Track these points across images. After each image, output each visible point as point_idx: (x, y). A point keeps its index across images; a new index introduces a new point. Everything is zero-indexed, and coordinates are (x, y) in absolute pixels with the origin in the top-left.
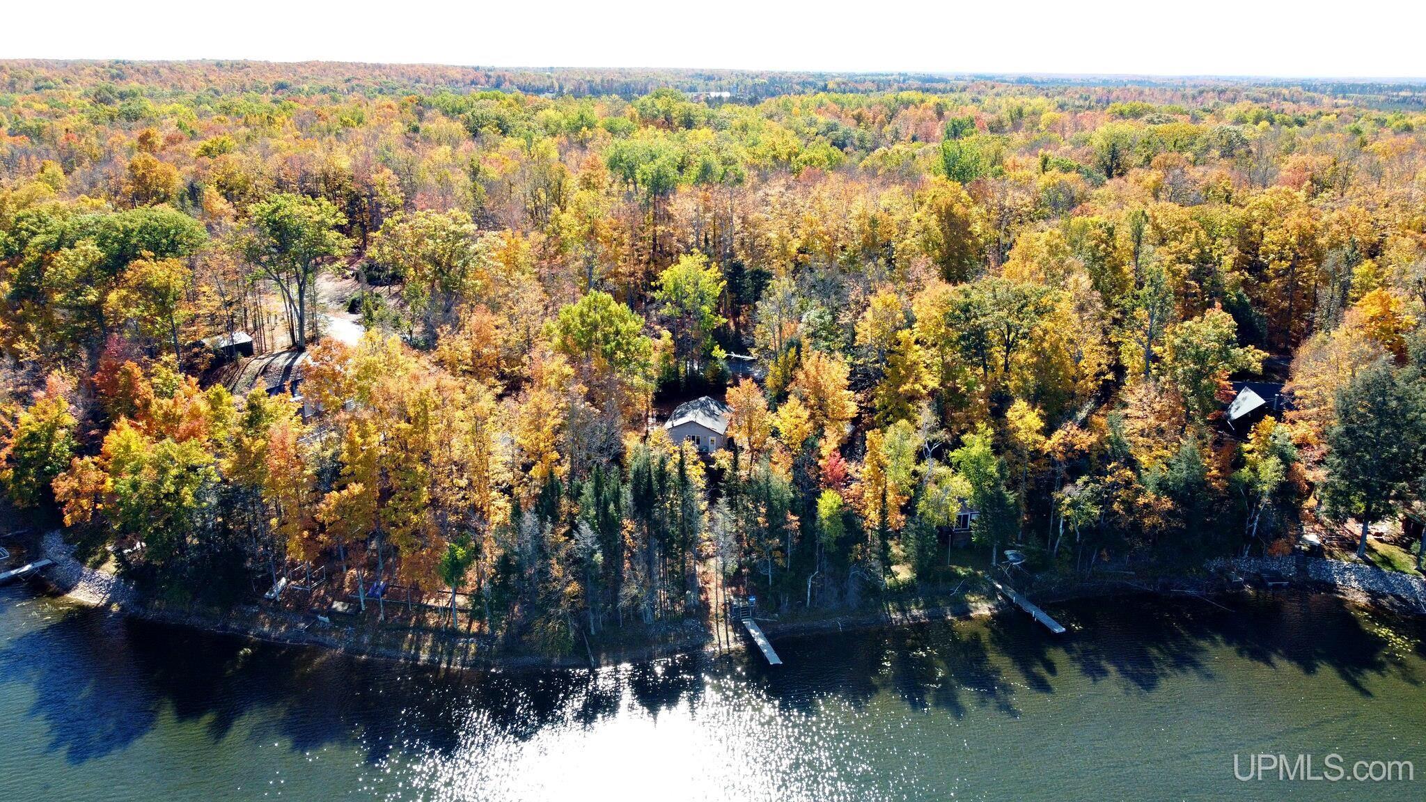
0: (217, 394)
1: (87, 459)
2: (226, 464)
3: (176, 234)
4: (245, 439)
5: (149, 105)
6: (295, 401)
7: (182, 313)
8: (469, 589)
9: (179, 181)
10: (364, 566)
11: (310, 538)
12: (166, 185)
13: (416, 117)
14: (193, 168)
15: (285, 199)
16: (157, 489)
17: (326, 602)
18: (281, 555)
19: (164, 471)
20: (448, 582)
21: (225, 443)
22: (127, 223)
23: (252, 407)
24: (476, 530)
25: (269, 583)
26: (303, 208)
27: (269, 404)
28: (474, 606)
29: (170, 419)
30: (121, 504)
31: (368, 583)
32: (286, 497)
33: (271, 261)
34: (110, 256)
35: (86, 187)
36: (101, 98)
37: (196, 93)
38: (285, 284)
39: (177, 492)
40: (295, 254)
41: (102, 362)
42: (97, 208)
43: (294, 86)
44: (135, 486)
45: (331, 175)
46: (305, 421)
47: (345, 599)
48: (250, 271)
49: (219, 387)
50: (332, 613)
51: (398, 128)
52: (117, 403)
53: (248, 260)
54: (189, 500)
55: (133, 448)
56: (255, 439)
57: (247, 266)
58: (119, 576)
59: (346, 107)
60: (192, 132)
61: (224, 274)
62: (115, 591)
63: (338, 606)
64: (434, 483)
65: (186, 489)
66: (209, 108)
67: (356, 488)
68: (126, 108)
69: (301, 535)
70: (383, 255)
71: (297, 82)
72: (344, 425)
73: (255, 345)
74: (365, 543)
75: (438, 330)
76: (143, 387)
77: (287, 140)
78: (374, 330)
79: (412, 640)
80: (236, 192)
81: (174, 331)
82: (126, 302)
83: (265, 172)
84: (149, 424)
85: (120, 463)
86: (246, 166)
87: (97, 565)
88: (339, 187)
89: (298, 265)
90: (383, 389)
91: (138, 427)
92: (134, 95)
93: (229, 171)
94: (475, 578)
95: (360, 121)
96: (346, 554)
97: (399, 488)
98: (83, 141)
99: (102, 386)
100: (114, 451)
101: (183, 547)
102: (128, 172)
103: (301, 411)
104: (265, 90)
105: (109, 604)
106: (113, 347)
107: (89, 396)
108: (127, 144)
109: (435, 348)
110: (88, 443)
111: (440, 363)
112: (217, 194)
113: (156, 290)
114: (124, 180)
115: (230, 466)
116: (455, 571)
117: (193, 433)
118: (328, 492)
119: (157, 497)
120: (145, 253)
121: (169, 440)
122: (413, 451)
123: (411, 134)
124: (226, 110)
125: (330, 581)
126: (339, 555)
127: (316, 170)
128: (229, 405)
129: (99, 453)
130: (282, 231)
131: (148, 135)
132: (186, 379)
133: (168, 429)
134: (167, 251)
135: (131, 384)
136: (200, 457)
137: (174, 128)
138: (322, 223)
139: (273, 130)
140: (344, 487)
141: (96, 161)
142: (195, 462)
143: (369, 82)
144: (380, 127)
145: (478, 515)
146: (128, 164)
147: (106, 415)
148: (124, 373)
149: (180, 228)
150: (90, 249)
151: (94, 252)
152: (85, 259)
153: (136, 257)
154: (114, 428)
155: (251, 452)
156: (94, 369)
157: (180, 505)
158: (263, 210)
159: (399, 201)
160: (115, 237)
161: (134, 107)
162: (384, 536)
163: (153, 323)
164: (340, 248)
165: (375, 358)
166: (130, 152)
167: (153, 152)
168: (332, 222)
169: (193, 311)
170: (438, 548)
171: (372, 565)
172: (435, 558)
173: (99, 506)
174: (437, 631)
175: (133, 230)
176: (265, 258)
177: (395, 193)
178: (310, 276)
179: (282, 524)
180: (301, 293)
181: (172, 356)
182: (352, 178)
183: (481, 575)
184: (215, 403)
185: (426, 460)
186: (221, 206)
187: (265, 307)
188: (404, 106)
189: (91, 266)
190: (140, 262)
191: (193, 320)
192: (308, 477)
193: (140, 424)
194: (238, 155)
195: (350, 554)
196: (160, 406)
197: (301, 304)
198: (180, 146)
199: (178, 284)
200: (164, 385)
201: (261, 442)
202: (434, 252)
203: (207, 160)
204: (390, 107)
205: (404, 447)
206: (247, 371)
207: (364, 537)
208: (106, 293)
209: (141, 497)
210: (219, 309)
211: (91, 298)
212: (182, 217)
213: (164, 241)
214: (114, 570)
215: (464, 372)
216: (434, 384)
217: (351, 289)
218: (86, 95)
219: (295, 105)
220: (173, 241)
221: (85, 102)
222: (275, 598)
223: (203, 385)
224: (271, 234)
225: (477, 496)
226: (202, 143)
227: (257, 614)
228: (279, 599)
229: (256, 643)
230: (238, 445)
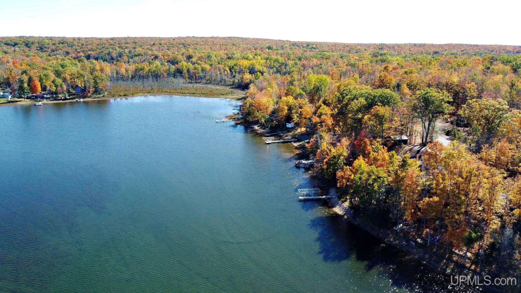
0: (393, 154)
1: (348, 167)
2: (390, 179)
3: (390, 99)
4: (399, 171)
5: (389, 57)
6: (419, 163)
7: (386, 126)
8: (473, 251)
9: (394, 82)
10: (432, 229)
11: (414, 213)
12: (389, 83)
13: (490, 64)
14: (400, 78)
15: (431, 90)
16: (367, 181)
17: (415, 238)
18: (402, 216)
19: (370, 176)
20: (466, 245)
21: (391, 172)
22: (375, 93)
23: (403, 161)
24: (482, 228)
25: (396, 224)
26: (436, 93)
27: (410, 161)
28: (474, 259)
29: (375, 159)
30: (355, 183)
31: (432, 236)
32: (409, 196)
33: (420, 112)
34: (368, 104)
35: (365, 82)
36: (375, 55)
37: (405, 54)
38: (424, 121)
39: (373, 184)
40: (430, 110)
41: (358, 138)
42: (367, 89)
43: (441, 52)
44: (360, 178)
45: (449, 84)
46: (421, 171)
47: (422, 239)
48: (413, 114)
49: (394, 152)
50: (416, 242)
51: (481, 67)
52: (360, 152)
53: (412, 110)
54: (376, 188)
55: (362, 166)
56: (402, 172)
57: (412, 113)
58: (349, 207)
59: (460, 60)
60: (402, 66)
61: (403, 114)
62: (347, 211)
63: (419, 240)
64: (468, 205)
65: (376, 184)
66: (409, 59)
67: (436, 199)
68: (382, 58)
69: (411, 210)
70: (465, 114)
71: (442, 51)
72: (436, 174)
73: (408, 141)
74: (435, 220)
75: (483, 146)
76: (369, 147)
77: (434, 70)
78: (455, 141)
79: (445, 263)
80: (412, 87)
81: (383, 131)
82: (370, 119)
83: (425, 81)
84: (368, 160)
85: (357, 170)
86: (418, 78)
87: (343, 202)
88: (451, 89)
89: (430, 114)
90: (454, 164)
91: (365, 160)
92: (385, 54)
93: (412, 80)
94: (477, 248)
95: (465, 65)
96: (426, 222)
97: (453, 203)
98: (367, 67)
99: (357, 145)
100: (356, 166)
101: (370, 204)
102: (378, 78)
103: (420, 166)
104: (430, 54)
105: (344, 215)
106: (363, 133)
107: (352, 148)
108: (380, 69)
109: (479, 153)
110: (349, 162)
111: (481, 159)
112: (406, 87)
113: (380, 116)
114: (377, 81)
115: (391, 179)
116: (470, 242)
117: (382, 165)
118: (425, 197)
119: (366, 184)
120: (379, 104)
121: (374, 166)
122: (462, 190)
123: (486, 70)
124: (415, 60)
125: (418, 230)
126: (424, 221)
127: (444, 81)
128: (396, 159)
129: (351, 166)
130: (427, 101)
131: (387, 67)
132: (383, 148)
133: (374, 163)
134: (386, 104)
135: (365, 147)
136: (383, 174)
137: (396, 64)
138: (443, 100)
139: (431, 66)
140: (431, 197)
141: (369, 74)
142: (380, 176)
143: (471, 52)
144: (473, 67)
145: (485, 223)
146: (379, 76)
147: (356, 155)
148: (364, 142)
149: (392, 97)
150: (362, 101)
151: (363, 102)
152: (360, 104)
153: (375, 105)
154: (358, 159)
155: (400, 177)
156: (356, 139)
157: (373, 189)
158: (422, 93)
159: (475, 95)
160: (371, 98)
161: (384, 58)
162: (442, 220)
163: (376, 127)
164: (448, 110)
165: (454, 152)
166: (381, 72)
167: (388, 72)
168: (446, 99)
169: (390, 126)
170: (464, 230)
171: (435, 230)
172: (462, 234)
173: (348, 183)
174: (456, 263)
175: (377, 96)
176: (419, 110)
177: (474, 92)
178: (434, 119)
179: (405, 205)
180: (429, 125)
181: (380, 139)
182: (457, 86)
183: (481, 247)
184: (391, 157)
185: (466, 195)
186: (407, 91)
187: (415, 128)
188: (485, 59)
189: (361, 107)
190: (377, 106)
191: (390, 128)
192: (418, 190)
193: (366, 159)
194: (416, 74)
195: (428, 223)
196: (373, 155)
197: (428, 129)
198: (397, 71)
199: (387, 115)
200: (376, 149)
201: (404, 174)
202: (487, 115)
203: (405, 76)
204: (479, 60)
205: (458, 188)
206: (404, 149)
207: (435, 218)
208: (364, 116)
209: (361, 183)
210: (399, 126)
211: (360, 116)
212: (393, 93)
213: (386, 101)
214: (348, 205)
215: (491, 165)
216: (476, 166)
217: (448, 126)
218: (370, 54)
219: (440, 59)
220: (388, 101)
221: (370, 56)
222: (397, 230)
223: (388, 151)
224: (423, 102)
225: (486, 215)
226: (404, 70)
227: (390, 234)
228: (398, 231)
229: (387, 243)
230: (396, 174)
